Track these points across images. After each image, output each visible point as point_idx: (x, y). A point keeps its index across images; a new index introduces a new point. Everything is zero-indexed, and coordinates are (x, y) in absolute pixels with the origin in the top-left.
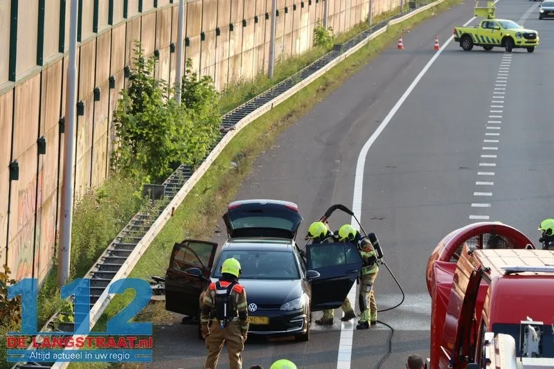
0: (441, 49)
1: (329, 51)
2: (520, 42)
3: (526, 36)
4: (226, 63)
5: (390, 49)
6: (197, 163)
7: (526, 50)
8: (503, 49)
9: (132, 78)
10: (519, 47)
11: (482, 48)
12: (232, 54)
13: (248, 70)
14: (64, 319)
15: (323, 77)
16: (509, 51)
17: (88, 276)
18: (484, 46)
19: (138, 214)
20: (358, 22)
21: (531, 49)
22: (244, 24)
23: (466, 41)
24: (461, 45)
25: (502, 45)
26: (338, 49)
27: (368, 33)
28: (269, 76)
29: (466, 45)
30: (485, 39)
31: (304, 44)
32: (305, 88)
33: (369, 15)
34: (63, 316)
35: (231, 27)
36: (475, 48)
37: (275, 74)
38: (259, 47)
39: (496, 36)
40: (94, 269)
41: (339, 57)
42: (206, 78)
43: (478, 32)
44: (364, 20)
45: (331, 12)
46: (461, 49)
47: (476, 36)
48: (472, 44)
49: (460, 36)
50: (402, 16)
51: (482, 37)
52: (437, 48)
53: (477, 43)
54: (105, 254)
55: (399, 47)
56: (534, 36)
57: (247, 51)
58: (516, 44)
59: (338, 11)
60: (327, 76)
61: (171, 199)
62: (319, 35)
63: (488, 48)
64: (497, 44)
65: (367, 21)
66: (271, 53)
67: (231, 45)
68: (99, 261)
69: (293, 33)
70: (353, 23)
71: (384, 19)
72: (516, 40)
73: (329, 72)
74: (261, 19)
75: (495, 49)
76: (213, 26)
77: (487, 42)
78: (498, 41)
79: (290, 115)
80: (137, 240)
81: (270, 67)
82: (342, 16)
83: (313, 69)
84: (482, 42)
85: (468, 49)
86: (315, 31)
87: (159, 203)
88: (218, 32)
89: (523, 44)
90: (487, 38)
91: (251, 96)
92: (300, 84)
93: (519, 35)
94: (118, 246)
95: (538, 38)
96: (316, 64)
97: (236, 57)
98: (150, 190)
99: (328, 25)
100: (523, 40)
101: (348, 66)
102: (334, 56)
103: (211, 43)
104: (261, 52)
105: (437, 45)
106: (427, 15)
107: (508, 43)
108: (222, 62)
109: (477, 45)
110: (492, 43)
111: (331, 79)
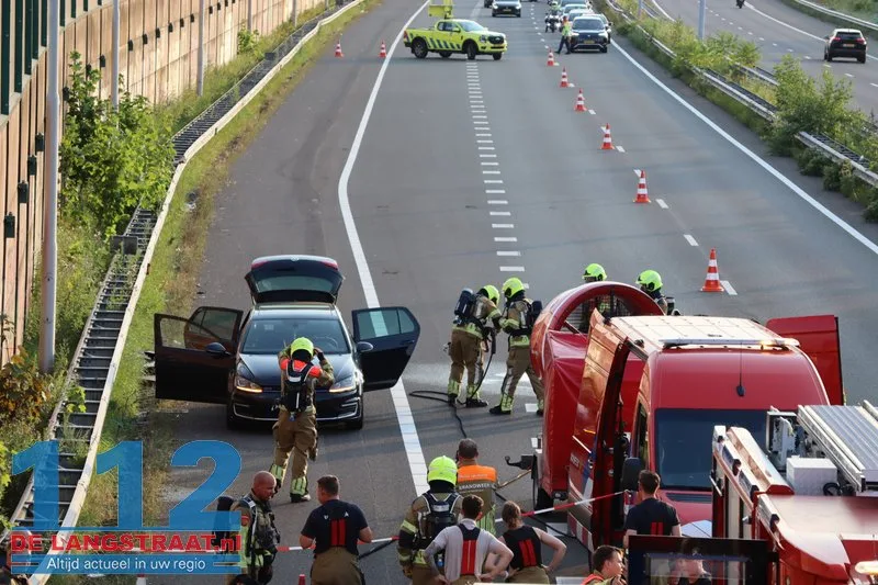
0: (389, 56)
1: (260, 60)
2: (484, 48)
3: (492, 39)
4: (153, 78)
5: (327, 56)
6: (158, 206)
7: (491, 57)
8: (465, 56)
9: (71, 101)
10: (484, 53)
11: (438, 55)
12: (158, 67)
13: (175, 86)
14: (74, 409)
15: (261, 94)
16: (472, 58)
17: (79, 354)
18: (441, 52)
19: (110, 273)
20: (280, 23)
21: (497, 56)
22: (170, 29)
23: (418, 46)
24: (413, 51)
25: (464, 51)
26: (271, 57)
27: (299, 36)
28: (198, 92)
29: (420, 52)
30: (442, 44)
31: (227, 52)
32: (244, 110)
33: (293, 14)
34: (72, 405)
35: (158, 33)
36: (430, 55)
37: (205, 91)
38: (185, 57)
39: (456, 40)
40: (82, 345)
41: (274, 69)
42: (141, 99)
43: (433, 35)
44: (285, 20)
45: (254, 12)
46: (413, 56)
47: (431, 39)
48: (426, 49)
49: (411, 40)
50: (330, 15)
51: (438, 41)
52: (383, 55)
53: (432, 48)
54: (89, 326)
55: (337, 54)
56: (501, 40)
57: (173, 63)
58: (480, 49)
59: (260, 10)
60: (266, 93)
61: (144, 253)
62: (244, 40)
63: (445, 55)
64: (457, 49)
65: (291, 20)
66: (200, 64)
67: (157, 55)
68: (86, 335)
69: (217, 40)
70: (275, 24)
71: (310, 20)
72: (480, 45)
73: (267, 87)
74: (187, 21)
75: (453, 56)
76: (139, 33)
77: (444, 48)
78: (458, 46)
79: (235, 143)
80: (124, 307)
81: (199, 82)
82: (265, 14)
83: (249, 84)
84: (438, 47)
85: (422, 57)
86: (239, 35)
87: (131, 259)
88: (145, 39)
89: (488, 49)
90: (445, 43)
91: (184, 120)
92: (240, 102)
93: (483, 38)
94: (99, 315)
95: (505, 43)
96: (249, 77)
97: (162, 70)
98: (122, 244)
99: (253, 28)
100: (489, 45)
101: (284, 79)
102: (269, 67)
103: (137, 53)
104: (187, 63)
105: (384, 51)
106: (355, 12)
107: (470, 48)
108: (149, 77)
109: (433, 51)
110: (450, 48)
111: (269, 95)
